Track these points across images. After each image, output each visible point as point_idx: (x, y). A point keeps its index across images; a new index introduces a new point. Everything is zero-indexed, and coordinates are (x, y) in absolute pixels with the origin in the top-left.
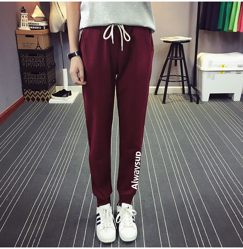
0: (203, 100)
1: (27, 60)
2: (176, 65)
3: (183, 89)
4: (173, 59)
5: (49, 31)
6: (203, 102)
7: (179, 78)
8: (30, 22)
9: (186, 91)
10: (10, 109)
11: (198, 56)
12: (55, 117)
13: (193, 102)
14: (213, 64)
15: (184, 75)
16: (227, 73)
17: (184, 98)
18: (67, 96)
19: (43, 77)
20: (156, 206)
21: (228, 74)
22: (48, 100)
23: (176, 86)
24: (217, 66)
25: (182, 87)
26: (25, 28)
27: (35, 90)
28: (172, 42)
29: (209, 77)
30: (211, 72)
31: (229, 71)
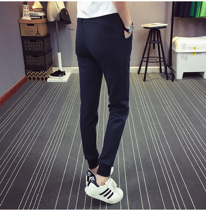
0: (177, 78)
1: (29, 45)
2: (154, 48)
3: (161, 69)
4: (152, 43)
5: (47, 20)
6: (177, 80)
7: (156, 59)
8: (31, 12)
9: (163, 71)
10: (15, 87)
11: (173, 40)
12: (52, 94)
13: (168, 80)
14: (186, 47)
15: (162, 56)
16: (198, 54)
17: (161, 76)
18: (62, 76)
19: (42, 60)
20: (137, 167)
22: (46, 79)
23: (154, 66)
24: (189, 48)
25: (159, 67)
26: (27, 18)
27: (35, 71)
28: (151, 28)
29: (182, 58)
30: (185, 54)
31: (200, 53)
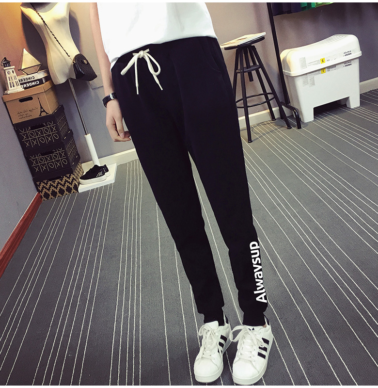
0: (306, 121)
1: (31, 137)
2: (251, 79)
3: (272, 113)
4: (245, 72)
6: (307, 124)
7: (260, 99)
8: (20, 78)
9: (277, 115)
10: (25, 218)
11: (282, 56)
14: (307, 62)
15: (268, 90)
16: (330, 69)
17: (275, 125)
18: (104, 174)
19: (61, 156)
20: (294, 298)
21: (332, 71)
22: (76, 188)
23: (258, 112)
24: (314, 63)
25: (268, 111)
26: (16, 89)
27: (53, 179)
28: (237, 46)
29: (305, 83)
30: (308, 75)
31: (334, 66)
